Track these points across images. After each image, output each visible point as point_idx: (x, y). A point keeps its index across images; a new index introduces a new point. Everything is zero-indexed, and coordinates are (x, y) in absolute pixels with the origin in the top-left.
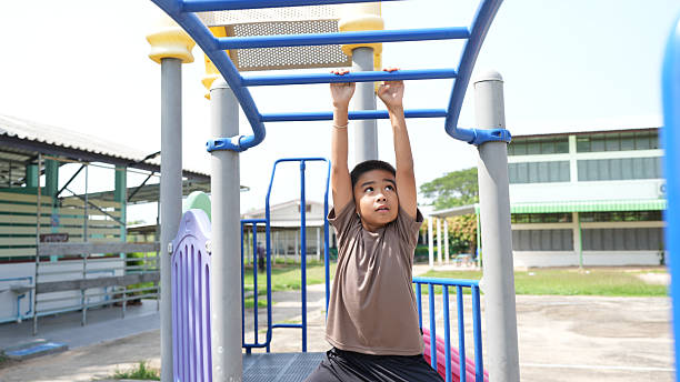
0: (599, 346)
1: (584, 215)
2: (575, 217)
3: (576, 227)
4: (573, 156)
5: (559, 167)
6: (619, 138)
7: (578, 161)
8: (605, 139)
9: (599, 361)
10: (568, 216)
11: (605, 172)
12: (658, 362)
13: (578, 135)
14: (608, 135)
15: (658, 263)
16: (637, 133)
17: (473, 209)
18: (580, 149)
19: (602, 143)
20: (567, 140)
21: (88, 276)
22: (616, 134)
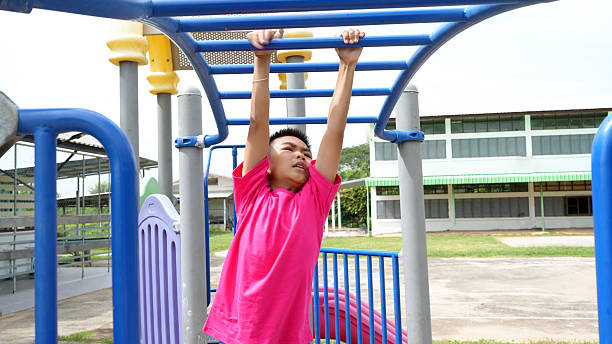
0: (473, 299)
1: (457, 187)
2: (450, 189)
3: (451, 197)
4: (448, 136)
5: (437, 145)
6: (487, 121)
7: (452, 140)
8: (475, 121)
9: (474, 312)
10: (444, 188)
11: (475, 150)
12: (521, 311)
13: (453, 118)
14: (489, 117)
16: (502, 117)
17: (364, 182)
18: (454, 130)
19: (473, 125)
20: (444, 122)
21: (18, 247)
22: (484, 118)
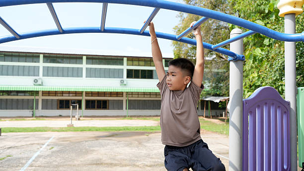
15: (31, 116)
